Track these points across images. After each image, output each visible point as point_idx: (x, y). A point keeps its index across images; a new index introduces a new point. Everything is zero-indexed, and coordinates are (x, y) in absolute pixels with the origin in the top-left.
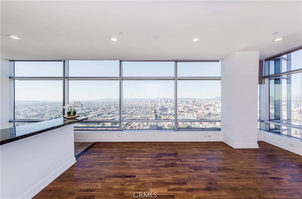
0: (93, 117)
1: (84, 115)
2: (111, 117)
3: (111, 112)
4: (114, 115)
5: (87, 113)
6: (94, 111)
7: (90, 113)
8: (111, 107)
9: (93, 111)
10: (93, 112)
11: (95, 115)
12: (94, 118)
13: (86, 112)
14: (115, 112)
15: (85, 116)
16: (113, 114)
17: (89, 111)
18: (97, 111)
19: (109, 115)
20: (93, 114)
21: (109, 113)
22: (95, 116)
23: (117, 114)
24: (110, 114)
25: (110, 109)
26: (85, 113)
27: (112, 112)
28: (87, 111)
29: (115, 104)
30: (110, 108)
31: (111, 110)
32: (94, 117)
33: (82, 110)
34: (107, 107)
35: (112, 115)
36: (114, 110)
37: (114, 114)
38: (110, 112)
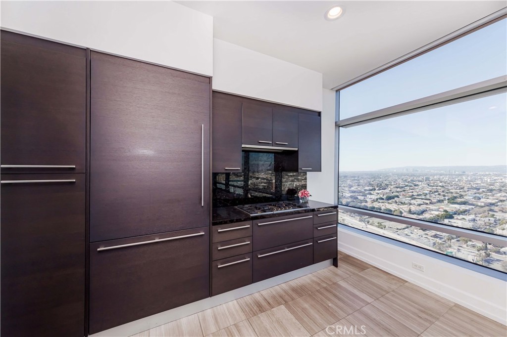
0: (377, 199)
1: (361, 194)
2: (419, 205)
3: (418, 195)
4: (428, 202)
5: (367, 192)
6: (379, 190)
7: (372, 192)
8: (418, 185)
9: (377, 189)
10: (378, 192)
11: (381, 196)
12: (379, 202)
13: (365, 190)
14: (431, 196)
15: (362, 196)
16: (422, 199)
17: (371, 188)
18: (385, 189)
19: (413, 202)
20: (378, 194)
21: (413, 195)
22: (382, 199)
23: (435, 201)
24: (416, 198)
25: (416, 187)
26: (363, 190)
27: (421, 195)
28: (367, 188)
29: (427, 179)
30: (415, 185)
31: (418, 190)
32: (379, 200)
33: (359, 185)
34: (407, 184)
35: (420, 202)
36: (427, 192)
37: (426, 199)
38: (415, 194)
